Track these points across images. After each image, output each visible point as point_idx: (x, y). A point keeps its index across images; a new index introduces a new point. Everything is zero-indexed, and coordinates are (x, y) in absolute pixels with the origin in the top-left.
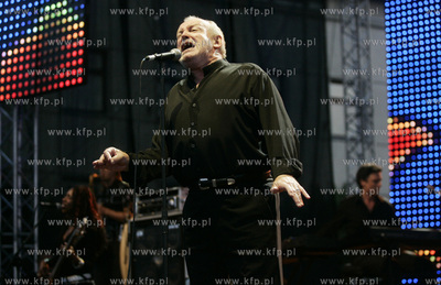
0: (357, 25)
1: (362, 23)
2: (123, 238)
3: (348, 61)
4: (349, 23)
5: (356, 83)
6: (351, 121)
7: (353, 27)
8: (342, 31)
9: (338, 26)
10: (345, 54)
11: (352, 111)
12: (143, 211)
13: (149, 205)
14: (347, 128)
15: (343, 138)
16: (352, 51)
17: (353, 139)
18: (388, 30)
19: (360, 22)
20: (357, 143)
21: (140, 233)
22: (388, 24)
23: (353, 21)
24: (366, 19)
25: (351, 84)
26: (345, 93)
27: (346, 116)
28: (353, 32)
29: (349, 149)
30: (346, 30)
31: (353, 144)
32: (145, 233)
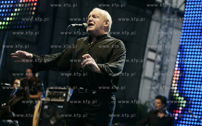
0: (168, 26)
1: (171, 25)
2: (37, 108)
3: (161, 42)
4: (165, 24)
5: (162, 53)
6: (156, 72)
7: (166, 26)
8: (161, 27)
9: (159, 25)
10: (160, 39)
11: (158, 67)
12: (49, 96)
13: (53, 94)
14: (153, 75)
15: (151, 79)
16: (163, 38)
17: (155, 81)
18: (183, 31)
19: (170, 24)
20: (157, 83)
21: (46, 107)
22: (183, 28)
23: (167, 23)
24: (173, 24)
25: (160, 53)
26: (156, 57)
27: (154, 69)
28: (166, 29)
29: (153, 85)
30: (163, 27)
31: (155, 83)
32: (48, 107)
